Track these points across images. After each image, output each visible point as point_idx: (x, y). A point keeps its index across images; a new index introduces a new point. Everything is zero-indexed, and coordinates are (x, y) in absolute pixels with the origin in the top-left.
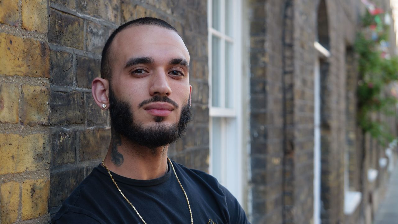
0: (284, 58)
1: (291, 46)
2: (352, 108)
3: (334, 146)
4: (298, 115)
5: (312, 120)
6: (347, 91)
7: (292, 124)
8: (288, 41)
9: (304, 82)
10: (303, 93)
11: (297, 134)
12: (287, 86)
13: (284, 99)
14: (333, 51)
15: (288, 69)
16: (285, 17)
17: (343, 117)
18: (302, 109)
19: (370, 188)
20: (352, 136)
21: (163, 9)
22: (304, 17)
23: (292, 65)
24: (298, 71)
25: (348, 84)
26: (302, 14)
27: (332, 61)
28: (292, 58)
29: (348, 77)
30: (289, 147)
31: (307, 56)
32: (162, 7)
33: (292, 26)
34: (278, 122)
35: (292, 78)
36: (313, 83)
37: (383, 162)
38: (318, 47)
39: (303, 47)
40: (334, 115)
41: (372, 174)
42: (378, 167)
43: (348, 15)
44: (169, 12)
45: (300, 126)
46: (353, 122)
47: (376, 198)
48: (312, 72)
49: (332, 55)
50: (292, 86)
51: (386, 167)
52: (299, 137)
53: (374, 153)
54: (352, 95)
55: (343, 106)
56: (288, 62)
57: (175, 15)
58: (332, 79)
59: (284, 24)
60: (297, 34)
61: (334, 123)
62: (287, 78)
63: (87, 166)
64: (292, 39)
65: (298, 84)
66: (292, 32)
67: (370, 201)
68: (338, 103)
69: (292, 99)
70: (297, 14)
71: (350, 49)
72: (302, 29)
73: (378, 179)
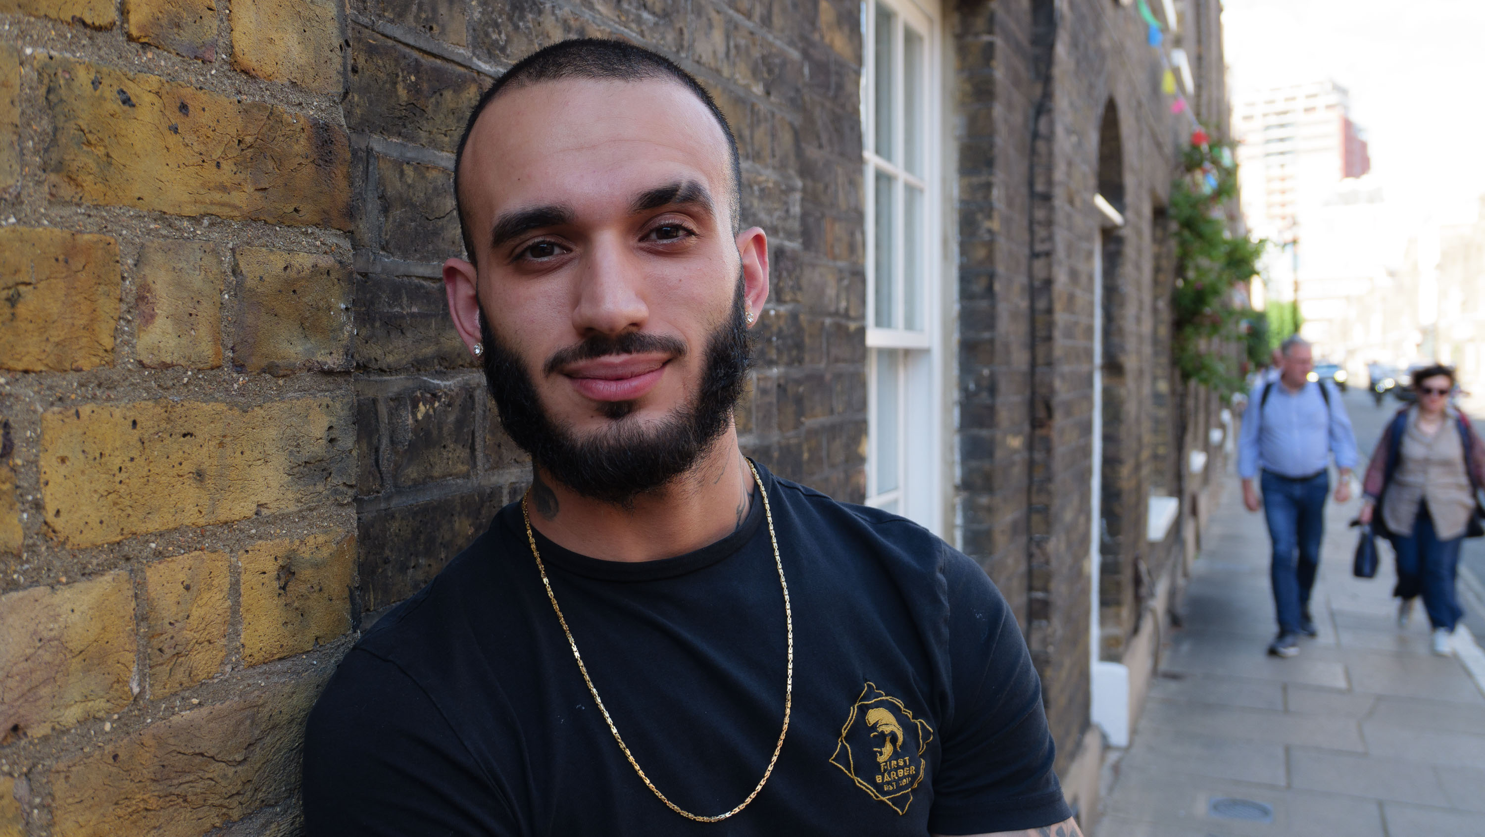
0: (1031, 223)
1: (1047, 198)
2: (1164, 331)
3: (1131, 408)
4: (1060, 344)
5: (1089, 353)
6: (1156, 298)
7: (1050, 364)
8: (1040, 187)
9: (1074, 275)
10: (1071, 298)
11: (1058, 384)
12: (1037, 284)
13: (1032, 309)
14: (1130, 214)
15: (1039, 247)
16: (1035, 135)
17: (1147, 350)
18: (1069, 334)
19: (1191, 486)
20: (1163, 386)
21: (742, 82)
22: (1074, 139)
23: (1050, 238)
24: (1061, 252)
25: (1156, 282)
26: (1070, 132)
27: (1126, 232)
28: (1049, 223)
29: (1157, 270)
30: (1041, 413)
31: (1079, 220)
32: (737, 76)
33: (1050, 154)
34: (1020, 359)
35: (1050, 266)
36: (1091, 278)
37: (1216, 435)
38: (1101, 202)
39: (1071, 202)
40: (1131, 344)
41: (1197, 460)
42: (1207, 447)
43: (1159, 145)
44: (758, 89)
45: (1066, 368)
46: (1164, 360)
47: (1203, 504)
48: (1090, 255)
49: (1126, 222)
50: (1048, 283)
51: (1221, 445)
52: (1062, 391)
53: (1202, 417)
54: (1162, 304)
55: (1147, 327)
56: (1041, 232)
57: (772, 99)
58: (1128, 270)
59: (1033, 151)
60: (1059, 174)
61: (1130, 362)
62: (1039, 265)
63: (513, 480)
64: (1050, 182)
65: (1061, 278)
66: (1049, 169)
67: (1194, 512)
68: (1138, 320)
69: (1050, 311)
70: (1060, 130)
71: (1160, 213)
72: (1070, 164)
73: (1208, 468)
